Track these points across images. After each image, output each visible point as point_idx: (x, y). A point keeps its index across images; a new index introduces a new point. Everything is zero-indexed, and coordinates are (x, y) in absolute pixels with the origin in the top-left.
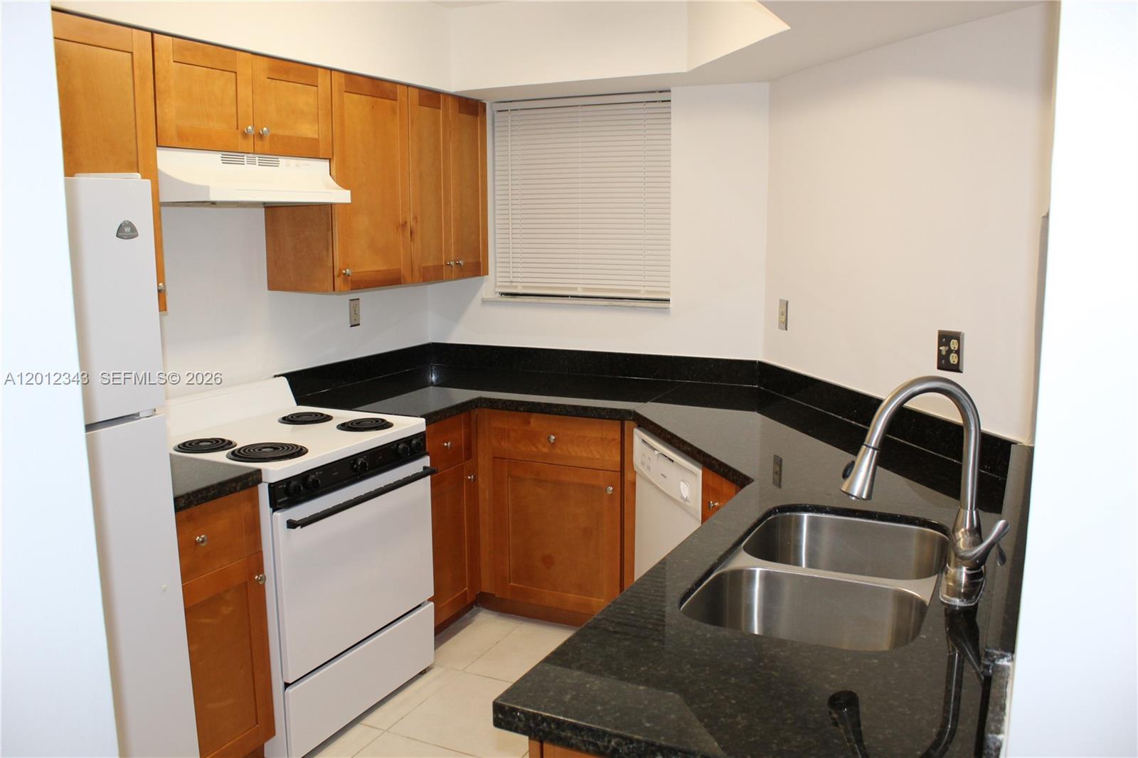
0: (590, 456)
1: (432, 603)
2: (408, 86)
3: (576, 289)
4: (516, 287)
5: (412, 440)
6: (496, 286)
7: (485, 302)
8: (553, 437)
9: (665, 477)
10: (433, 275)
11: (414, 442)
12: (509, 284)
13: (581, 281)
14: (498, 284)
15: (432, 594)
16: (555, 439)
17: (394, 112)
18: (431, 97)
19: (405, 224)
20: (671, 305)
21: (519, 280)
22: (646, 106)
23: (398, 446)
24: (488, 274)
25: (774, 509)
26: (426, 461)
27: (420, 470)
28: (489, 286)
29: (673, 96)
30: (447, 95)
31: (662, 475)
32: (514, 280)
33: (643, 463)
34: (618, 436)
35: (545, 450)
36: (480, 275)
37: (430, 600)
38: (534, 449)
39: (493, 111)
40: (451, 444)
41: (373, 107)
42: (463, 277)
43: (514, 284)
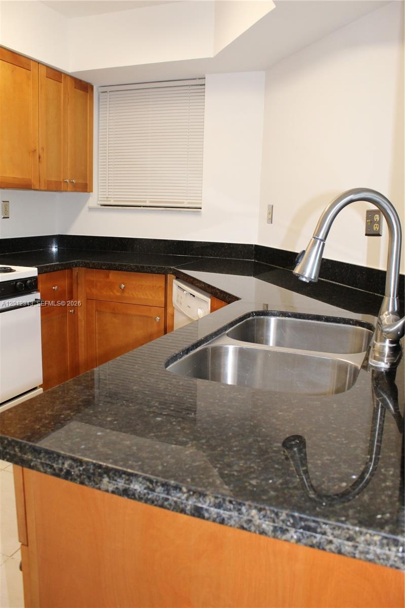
0: (146, 297)
1: (42, 389)
2: (39, 63)
3: (145, 202)
4: (110, 201)
5: (27, 280)
6: (98, 200)
7: (91, 209)
8: (123, 286)
9: (190, 307)
10: (55, 187)
11: (28, 282)
12: (106, 199)
13: (149, 197)
14: (100, 199)
15: (41, 382)
16: (124, 288)
17: (29, 78)
18: (56, 75)
19: (35, 151)
20: (202, 210)
21: (112, 196)
22: (191, 88)
23: (16, 283)
24: (92, 192)
25: (252, 312)
26: (37, 295)
27: (33, 300)
28: (94, 199)
29: (207, 82)
30: (66, 75)
31: (188, 306)
32: (109, 196)
33: (177, 301)
34: (163, 284)
35: (118, 294)
36: (86, 191)
37: (40, 386)
38: (112, 294)
39: (99, 92)
40: (58, 288)
41: (13, 71)
42: (75, 191)
43: (109, 199)
